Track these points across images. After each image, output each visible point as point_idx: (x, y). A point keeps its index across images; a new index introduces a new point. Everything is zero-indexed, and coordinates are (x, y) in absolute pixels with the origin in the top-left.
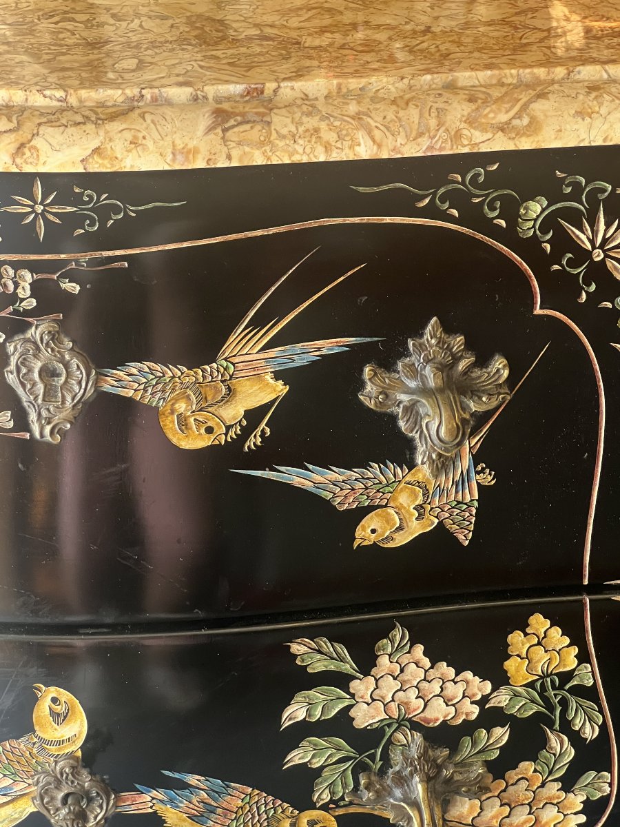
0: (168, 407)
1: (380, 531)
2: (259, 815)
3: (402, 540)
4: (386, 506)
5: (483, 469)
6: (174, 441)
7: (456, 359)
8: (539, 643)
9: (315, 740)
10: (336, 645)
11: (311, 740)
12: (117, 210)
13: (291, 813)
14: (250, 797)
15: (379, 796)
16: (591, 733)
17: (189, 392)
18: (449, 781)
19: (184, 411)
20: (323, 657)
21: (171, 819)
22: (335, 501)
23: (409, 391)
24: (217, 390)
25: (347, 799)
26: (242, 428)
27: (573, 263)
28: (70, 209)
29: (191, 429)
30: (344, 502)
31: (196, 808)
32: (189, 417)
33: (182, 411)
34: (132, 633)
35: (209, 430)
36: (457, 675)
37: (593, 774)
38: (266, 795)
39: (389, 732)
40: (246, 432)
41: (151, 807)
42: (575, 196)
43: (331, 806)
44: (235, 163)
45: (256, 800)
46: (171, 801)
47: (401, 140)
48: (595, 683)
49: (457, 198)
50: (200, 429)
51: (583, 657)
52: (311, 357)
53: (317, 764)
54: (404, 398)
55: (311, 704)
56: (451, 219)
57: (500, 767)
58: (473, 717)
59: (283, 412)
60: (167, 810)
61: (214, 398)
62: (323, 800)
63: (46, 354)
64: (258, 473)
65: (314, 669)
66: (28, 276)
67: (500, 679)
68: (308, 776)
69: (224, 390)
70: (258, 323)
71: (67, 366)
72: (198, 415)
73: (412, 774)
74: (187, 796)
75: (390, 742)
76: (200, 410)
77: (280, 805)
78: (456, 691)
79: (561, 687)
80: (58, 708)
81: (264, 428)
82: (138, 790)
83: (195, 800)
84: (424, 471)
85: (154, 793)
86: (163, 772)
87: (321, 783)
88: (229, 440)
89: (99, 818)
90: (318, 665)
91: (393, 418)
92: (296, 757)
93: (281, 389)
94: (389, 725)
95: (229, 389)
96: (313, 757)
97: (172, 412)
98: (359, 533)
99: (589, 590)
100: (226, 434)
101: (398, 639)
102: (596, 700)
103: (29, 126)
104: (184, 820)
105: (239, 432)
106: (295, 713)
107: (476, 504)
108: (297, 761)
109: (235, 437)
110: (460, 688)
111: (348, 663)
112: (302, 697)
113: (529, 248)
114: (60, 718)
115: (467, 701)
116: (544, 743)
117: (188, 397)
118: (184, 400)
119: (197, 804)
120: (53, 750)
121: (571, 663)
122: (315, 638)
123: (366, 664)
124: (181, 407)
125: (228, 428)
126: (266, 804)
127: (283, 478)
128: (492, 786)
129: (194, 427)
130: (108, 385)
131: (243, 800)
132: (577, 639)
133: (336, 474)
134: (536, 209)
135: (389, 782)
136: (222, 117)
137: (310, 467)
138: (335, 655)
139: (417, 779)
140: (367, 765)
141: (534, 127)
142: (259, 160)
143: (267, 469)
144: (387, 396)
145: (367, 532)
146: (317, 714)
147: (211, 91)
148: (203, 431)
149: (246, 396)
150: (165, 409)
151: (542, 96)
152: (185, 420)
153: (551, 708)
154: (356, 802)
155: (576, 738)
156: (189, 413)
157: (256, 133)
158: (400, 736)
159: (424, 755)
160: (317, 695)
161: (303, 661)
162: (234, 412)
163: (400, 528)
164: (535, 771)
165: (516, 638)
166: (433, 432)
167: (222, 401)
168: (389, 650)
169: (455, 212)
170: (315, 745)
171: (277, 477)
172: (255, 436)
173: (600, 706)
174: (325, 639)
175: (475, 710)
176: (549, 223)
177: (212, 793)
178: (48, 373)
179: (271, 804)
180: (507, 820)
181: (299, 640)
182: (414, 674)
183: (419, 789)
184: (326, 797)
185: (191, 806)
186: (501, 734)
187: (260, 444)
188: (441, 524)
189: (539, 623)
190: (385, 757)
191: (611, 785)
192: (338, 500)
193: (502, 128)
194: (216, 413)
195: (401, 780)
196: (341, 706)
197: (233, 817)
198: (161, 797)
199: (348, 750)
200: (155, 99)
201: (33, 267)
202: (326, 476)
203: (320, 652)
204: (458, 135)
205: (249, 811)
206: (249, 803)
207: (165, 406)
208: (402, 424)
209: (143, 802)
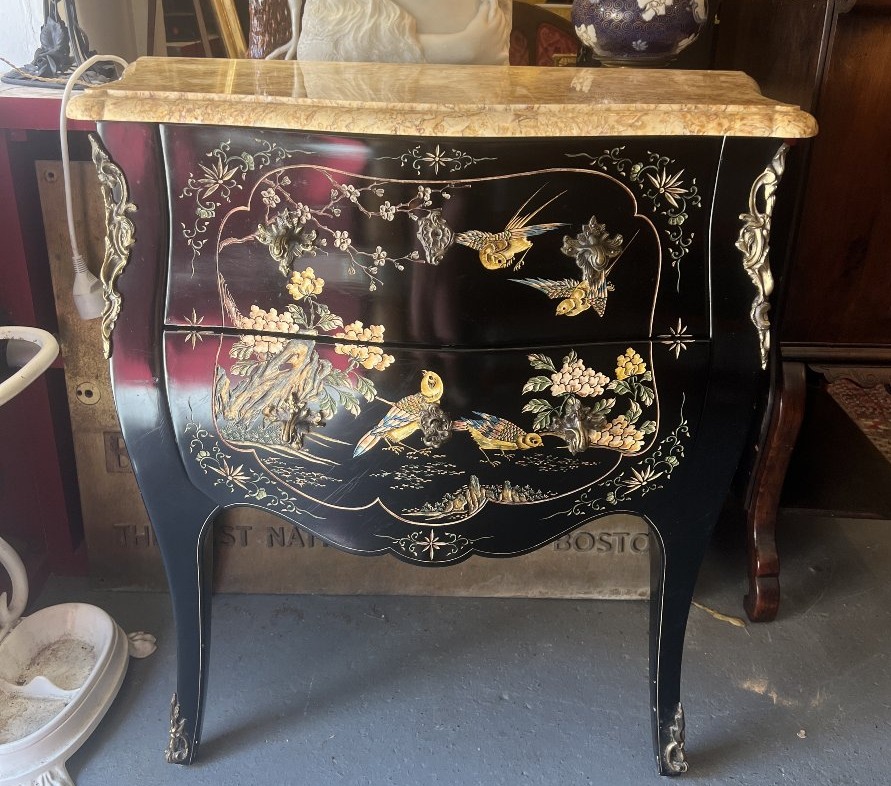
0: (484, 251)
1: (566, 308)
2: (510, 434)
3: (575, 313)
4: (570, 298)
5: (610, 284)
6: (485, 266)
7: (602, 234)
8: (630, 361)
9: (536, 400)
10: (547, 358)
11: (534, 400)
12: (469, 160)
13: (524, 433)
14: (507, 425)
15: (561, 428)
16: (649, 403)
17: (492, 244)
18: (589, 421)
20: (542, 362)
21: (474, 434)
22: (549, 294)
23: (581, 247)
24: (504, 244)
25: (547, 429)
27: (652, 194)
28: (450, 160)
29: (492, 260)
30: (553, 295)
31: (485, 429)
32: (492, 255)
33: (489, 253)
35: (500, 262)
36: (596, 374)
37: (649, 422)
38: (514, 424)
39: (566, 398)
40: (515, 263)
41: (467, 428)
42: (654, 163)
44: (523, 135)
45: (510, 426)
46: (475, 425)
47: (590, 128)
48: (652, 380)
49: (607, 162)
51: (648, 368)
52: (543, 231)
53: (535, 411)
54: (580, 250)
55: (535, 384)
56: (603, 171)
57: (610, 418)
58: (601, 393)
59: (530, 255)
60: (473, 430)
61: (502, 247)
63: (435, 225)
64: (519, 281)
65: (538, 368)
66: (429, 191)
67: (613, 377)
68: (532, 417)
69: (507, 244)
70: (522, 215)
71: (443, 230)
72: (496, 254)
73: (575, 417)
74: (481, 423)
75: (566, 403)
76: (497, 252)
77: (519, 429)
78: (594, 381)
79: (638, 381)
80: (432, 381)
81: (522, 261)
83: (484, 425)
84: (586, 283)
85: (468, 421)
86: (473, 412)
87: (537, 420)
88: (508, 266)
90: (539, 366)
91: (574, 260)
92: (527, 408)
93: (530, 244)
94: (566, 395)
95: (509, 244)
96: (535, 408)
97: (485, 253)
98: (558, 309)
99: (651, 339)
100: (506, 264)
101: (573, 356)
102: (652, 388)
103: (440, 117)
104: (479, 435)
105: (512, 263)
106: (528, 387)
107: (606, 299)
109: (510, 265)
110: (597, 380)
111: (552, 366)
112: (532, 380)
113: (634, 186)
114: (432, 385)
115: (599, 386)
116: (629, 407)
117: (492, 247)
118: (490, 248)
119: (485, 427)
120: (428, 400)
121: (643, 370)
122: (539, 354)
123: (559, 367)
124: (489, 251)
125: (507, 261)
127: (529, 283)
128: (607, 426)
129: (494, 259)
130: (460, 240)
131: (504, 426)
132: (646, 360)
133: (550, 283)
134: (638, 168)
135: (565, 420)
136: (518, 116)
137: (540, 279)
138: (547, 362)
139: (577, 419)
140: (556, 413)
141: (643, 126)
142: (533, 135)
144: (572, 249)
145: (562, 309)
146: (537, 389)
147: (513, 106)
148: (497, 262)
149: (515, 247)
150: (482, 252)
151: (646, 114)
152: (490, 257)
153: (634, 392)
154: (550, 430)
155: (643, 405)
157: (532, 123)
158: (570, 401)
159: (580, 409)
160: (538, 379)
161: (533, 364)
162: (510, 254)
163: (575, 308)
164: (625, 419)
165: (621, 358)
166: (594, 261)
167: (506, 249)
168: (569, 361)
169: (605, 168)
170: (536, 402)
171: (526, 283)
172: (518, 265)
173: (653, 390)
174: (543, 355)
175: (603, 390)
176: (643, 175)
178: (435, 234)
179: (515, 429)
180: (611, 442)
181: (532, 354)
182: (578, 372)
183: (578, 423)
184: (538, 427)
185: (483, 428)
186: (612, 402)
187: (520, 268)
188: (592, 307)
189: (631, 352)
190: (564, 410)
191: (656, 427)
192: (551, 294)
193: (631, 126)
194: (503, 254)
195: (570, 420)
196: (547, 385)
197: (500, 434)
198: (471, 423)
199: (549, 406)
200: (490, 109)
201: (432, 186)
202: (546, 283)
203: (541, 360)
204: (613, 128)
205: (506, 432)
206: (506, 428)
207: (482, 250)
208: (577, 262)
209: (464, 425)
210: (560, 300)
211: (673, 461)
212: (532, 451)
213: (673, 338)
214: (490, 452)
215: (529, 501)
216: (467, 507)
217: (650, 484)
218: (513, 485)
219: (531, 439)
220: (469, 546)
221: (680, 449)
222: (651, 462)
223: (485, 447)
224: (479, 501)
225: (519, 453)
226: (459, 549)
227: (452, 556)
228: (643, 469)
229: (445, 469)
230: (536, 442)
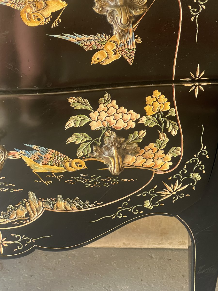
0: (24, 10)
1: (100, 58)
2: (58, 160)
3: (108, 62)
4: (103, 49)
5: (138, 37)
6: (26, 23)
8: (157, 101)
9: (77, 134)
10: (85, 100)
11: (76, 134)
13: (69, 160)
14: (55, 154)
15: (100, 154)
16: (174, 133)
17: (31, 5)
18: (125, 149)
19: (30, 12)
20: (80, 104)
21: (27, 161)
22: (84, 47)
23: (110, 6)
24: (42, 5)
25: (89, 155)
26: (51, 19)
29: (32, 19)
30: (88, 48)
31: (36, 157)
32: (31, 14)
33: (29, 12)
34: (12, 94)
35: (39, 19)
36: (128, 111)
37: (175, 148)
38: (60, 153)
39: (103, 131)
40: (52, 20)
41: (20, 157)
43: (83, 158)
45: (57, 155)
46: (27, 154)
48: (176, 115)
50: (35, 19)
51: (172, 106)
53: (78, 142)
54: (109, 9)
55: (75, 121)
57: (142, 145)
58: (133, 127)
59: (66, 14)
60: (26, 158)
61: (40, 7)
62: (80, 155)
64: (57, 36)
65: (77, 108)
67: (143, 113)
68: (75, 147)
69: (44, 4)
72: (35, 13)
73: (111, 147)
74: (33, 153)
75: (104, 135)
76: (35, 12)
77: (65, 157)
78: (127, 117)
79: (164, 116)
81: (59, 19)
82: (15, 150)
83: (35, 154)
84: (116, 37)
85: (21, 152)
86: (24, 144)
87: (80, 149)
88: (46, 23)
89: (2, 160)
90: (78, 107)
91: (105, 17)
92: (71, 140)
93: (65, 4)
94: (104, 129)
95: (46, 4)
96: (77, 140)
97: (25, 12)
98: (93, 59)
99: (175, 82)
100: (45, 21)
101: (107, 98)
102: (176, 121)
104: (32, 162)
105: (50, 21)
106: (70, 124)
107: (135, 50)
108: (71, 141)
109: (48, 22)
110: (129, 116)
111: (89, 106)
112: (73, 118)
115: (131, 121)
116: (158, 136)
117: (31, 7)
118: (30, 8)
119: (36, 156)
121: (168, 108)
122: (77, 97)
123: (95, 106)
124: (29, 10)
125: (46, 19)
126: (60, 156)
127: (66, 38)
128: (140, 152)
129: (33, 18)
130: (2, 2)
131: (52, 155)
132: (170, 99)
133: (85, 37)
135: (104, 149)
137: (75, 34)
138: (84, 103)
139: (113, 148)
140: (96, 143)
143: (60, 35)
144: (103, 8)
145: (96, 59)
146: (78, 125)
148: (36, 20)
149: (52, 7)
150: (22, 11)
152: (30, 15)
153: (161, 124)
154: (92, 156)
155: (169, 135)
156: (31, 13)
158: (107, 133)
159: (116, 140)
160: (78, 118)
161: (73, 105)
162: (48, 13)
163: (108, 58)
164: (155, 146)
165: (148, 99)
166: (119, 21)
167: (44, 8)
168: (104, 102)
170: (78, 136)
171: (64, 38)
172: (56, 22)
173: (178, 123)
174: (81, 97)
175: (134, 124)
177: (42, 152)
179: (62, 156)
180: (145, 164)
181: (71, 98)
182: (112, 111)
183: (114, 151)
184: (81, 154)
185: (34, 156)
186: (143, 133)
187: (57, 25)
188: (122, 56)
189: (157, 93)
190: (102, 141)
191: (181, 151)
192: (86, 47)
194: (41, 13)
195: (108, 149)
196: (86, 122)
197: (49, 161)
198: (24, 153)
199: (89, 138)
202: (81, 38)
203: (79, 102)
205: (54, 159)
206: (54, 156)
207: (22, 10)
208: (108, 19)
209: (17, 154)
210: (94, 51)
211: (197, 177)
212: (77, 173)
213: (193, 81)
214: (43, 175)
215: (79, 209)
216: (28, 215)
217: (179, 193)
218: (64, 198)
219: (77, 164)
220: (32, 244)
221: (202, 167)
222: (178, 178)
223: (38, 171)
224: (37, 210)
225: (67, 175)
226: (24, 246)
227: (19, 251)
228: (172, 182)
229: (6, 187)
230: (80, 166)
